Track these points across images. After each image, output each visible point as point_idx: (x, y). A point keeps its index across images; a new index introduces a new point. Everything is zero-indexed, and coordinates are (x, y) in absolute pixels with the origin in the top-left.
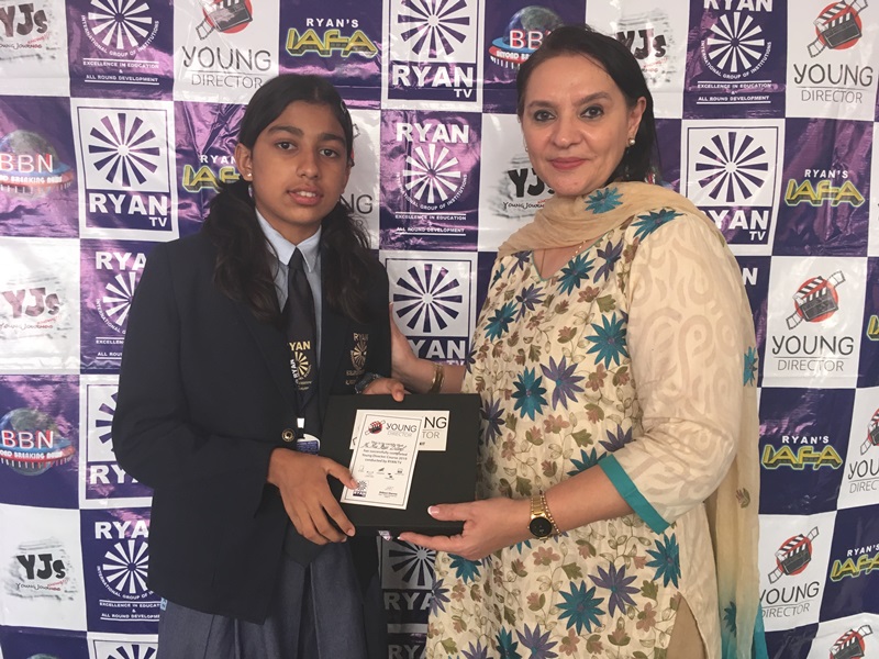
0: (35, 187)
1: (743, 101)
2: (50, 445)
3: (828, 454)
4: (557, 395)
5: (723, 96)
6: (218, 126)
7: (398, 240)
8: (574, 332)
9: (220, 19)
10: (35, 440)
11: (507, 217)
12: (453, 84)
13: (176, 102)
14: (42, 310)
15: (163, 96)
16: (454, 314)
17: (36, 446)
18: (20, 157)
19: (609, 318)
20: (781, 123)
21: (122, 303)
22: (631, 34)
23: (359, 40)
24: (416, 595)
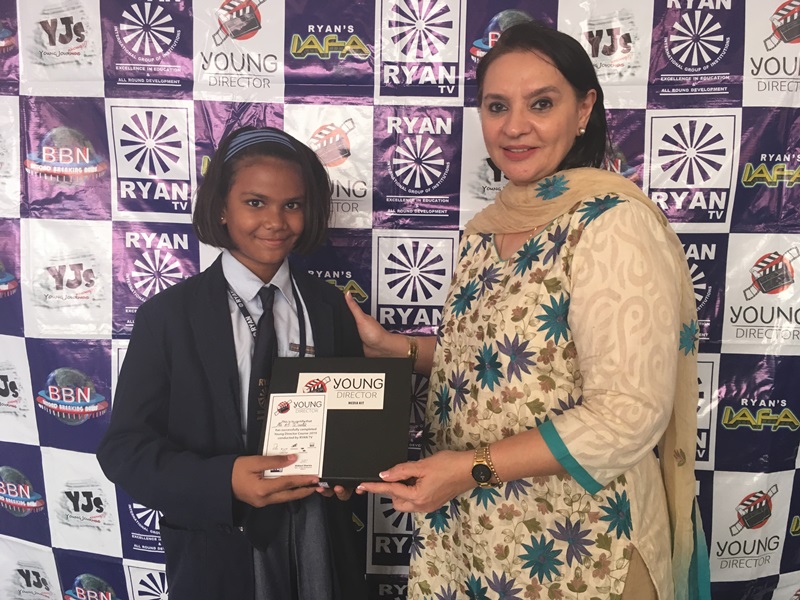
0: (75, 176)
1: (703, 92)
2: (88, 400)
3: (786, 416)
4: (511, 369)
5: (685, 87)
6: (232, 121)
7: (389, 220)
8: (525, 311)
9: (234, 28)
10: (75, 395)
11: (486, 199)
12: (437, 81)
13: (196, 102)
14: (80, 283)
15: (185, 96)
16: (438, 285)
17: (76, 400)
18: (61, 150)
19: (558, 299)
20: (738, 112)
21: (148, 277)
22: (600, 33)
23: (354, 43)
24: (405, 539)
